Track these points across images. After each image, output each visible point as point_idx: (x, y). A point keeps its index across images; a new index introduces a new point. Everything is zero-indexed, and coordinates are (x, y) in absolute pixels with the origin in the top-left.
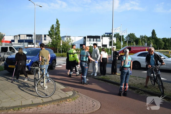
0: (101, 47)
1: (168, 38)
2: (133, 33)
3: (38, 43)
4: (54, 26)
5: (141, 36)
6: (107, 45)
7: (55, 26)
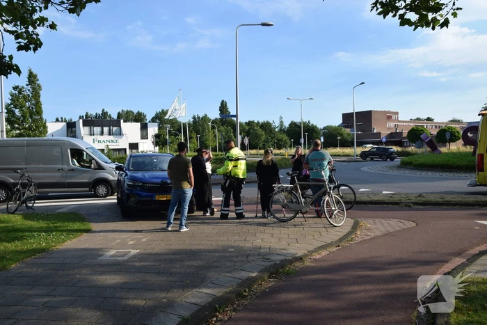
0: (125, 149)
1: (258, 122)
5: (194, 118)
6: (137, 144)
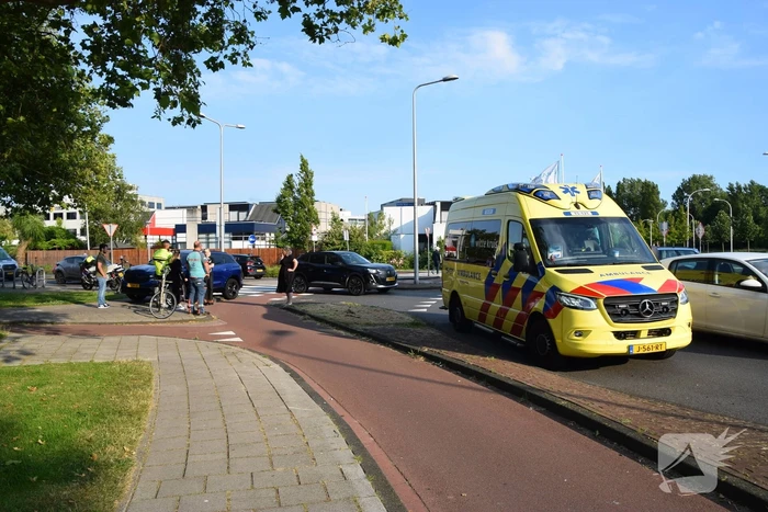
2: (705, 176)
3: (267, 235)
4: (294, 178)
7: (297, 181)
